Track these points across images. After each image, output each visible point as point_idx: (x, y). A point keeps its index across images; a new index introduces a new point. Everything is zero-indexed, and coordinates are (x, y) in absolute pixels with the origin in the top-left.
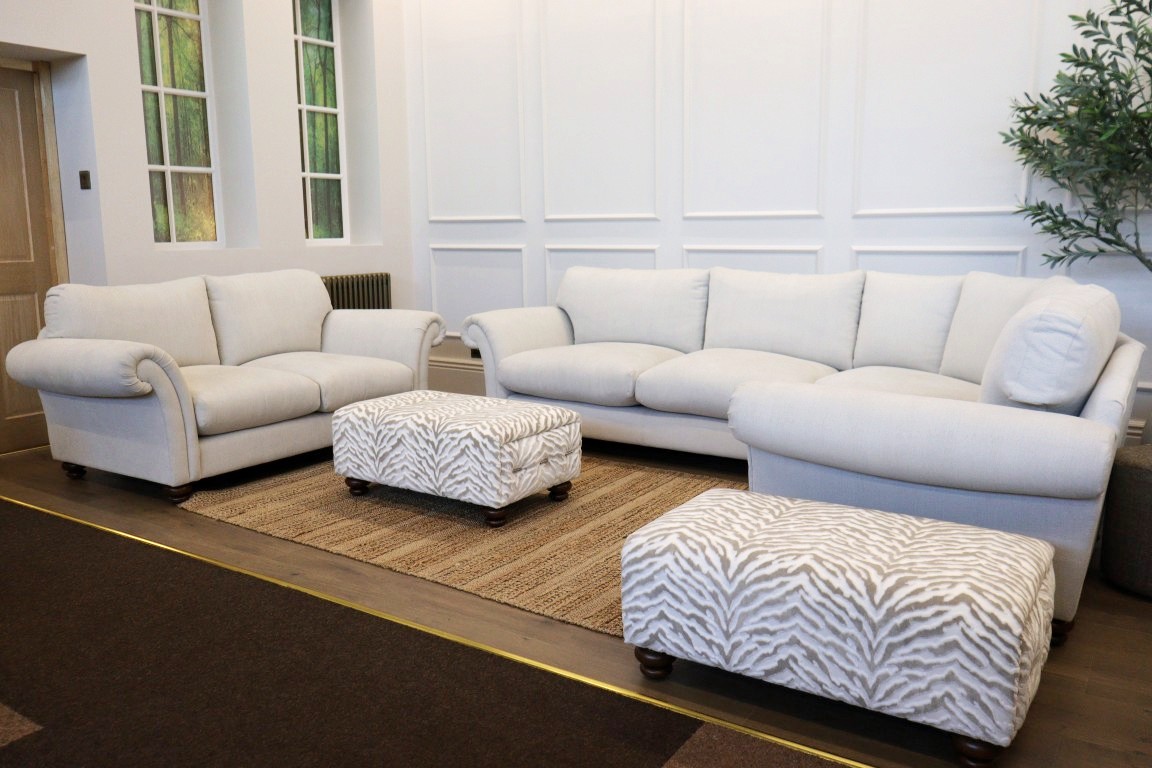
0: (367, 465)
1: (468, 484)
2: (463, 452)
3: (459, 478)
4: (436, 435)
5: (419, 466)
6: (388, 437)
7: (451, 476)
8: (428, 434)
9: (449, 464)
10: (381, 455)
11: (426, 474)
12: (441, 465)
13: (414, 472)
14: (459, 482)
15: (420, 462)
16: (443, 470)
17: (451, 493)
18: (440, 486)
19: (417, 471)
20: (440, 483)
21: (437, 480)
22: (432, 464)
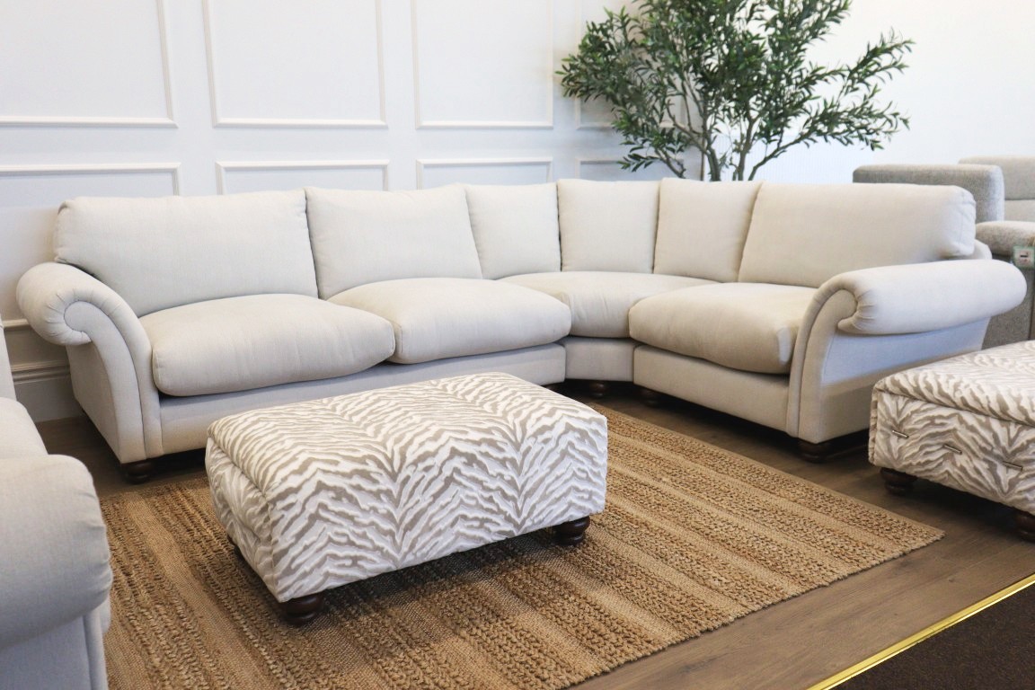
0: (377, 548)
1: (572, 498)
2: (564, 454)
3: (556, 495)
4: (517, 446)
5: (487, 505)
6: (424, 484)
7: (544, 497)
8: (501, 450)
9: (542, 480)
10: (407, 520)
11: (500, 512)
12: (527, 488)
13: (476, 519)
14: (558, 500)
15: (490, 500)
16: (529, 494)
17: (541, 522)
18: (523, 522)
19: (481, 515)
20: (524, 514)
21: (519, 513)
22: (510, 492)
